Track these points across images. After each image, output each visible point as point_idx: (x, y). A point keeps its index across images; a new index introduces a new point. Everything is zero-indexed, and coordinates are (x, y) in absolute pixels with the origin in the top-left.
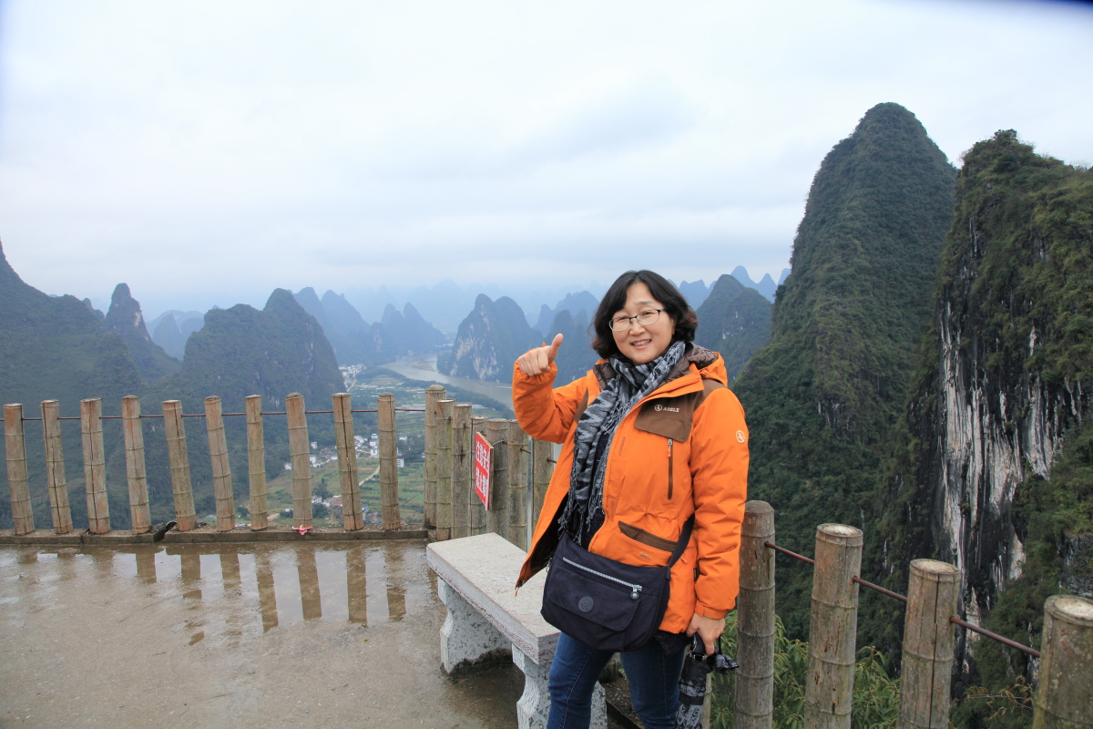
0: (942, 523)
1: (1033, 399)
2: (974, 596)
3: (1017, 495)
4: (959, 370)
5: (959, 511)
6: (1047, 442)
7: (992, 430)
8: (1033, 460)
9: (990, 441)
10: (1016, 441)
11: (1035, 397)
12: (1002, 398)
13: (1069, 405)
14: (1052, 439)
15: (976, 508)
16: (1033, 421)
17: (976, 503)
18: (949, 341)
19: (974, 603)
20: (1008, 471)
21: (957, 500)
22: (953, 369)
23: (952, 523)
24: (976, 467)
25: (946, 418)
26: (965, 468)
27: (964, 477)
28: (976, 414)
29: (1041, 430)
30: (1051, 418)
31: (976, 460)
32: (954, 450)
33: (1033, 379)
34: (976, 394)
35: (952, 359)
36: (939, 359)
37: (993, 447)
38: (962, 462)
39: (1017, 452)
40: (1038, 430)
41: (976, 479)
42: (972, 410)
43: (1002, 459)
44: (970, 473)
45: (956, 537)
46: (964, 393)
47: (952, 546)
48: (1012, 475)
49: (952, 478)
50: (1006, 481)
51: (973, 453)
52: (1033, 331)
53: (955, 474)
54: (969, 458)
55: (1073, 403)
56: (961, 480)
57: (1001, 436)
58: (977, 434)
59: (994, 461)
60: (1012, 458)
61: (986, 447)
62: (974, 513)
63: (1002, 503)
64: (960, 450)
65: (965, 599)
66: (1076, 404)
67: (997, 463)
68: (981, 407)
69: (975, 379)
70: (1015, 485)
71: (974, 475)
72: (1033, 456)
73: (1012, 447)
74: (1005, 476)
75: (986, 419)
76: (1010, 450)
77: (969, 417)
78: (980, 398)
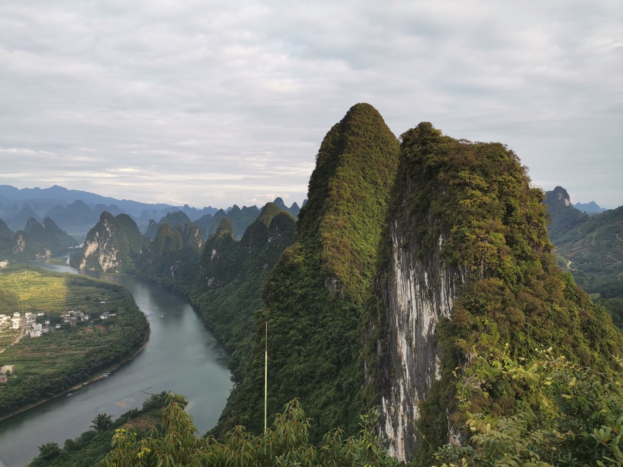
0: (397, 349)
1: (442, 275)
2: (416, 393)
3: (435, 331)
4: (403, 260)
5: (405, 342)
6: (450, 299)
7: (421, 293)
8: (444, 310)
9: (420, 300)
10: (434, 299)
11: (442, 274)
12: (426, 275)
13: (461, 279)
14: (453, 298)
15: (414, 339)
16: (442, 288)
17: (414, 337)
18: (397, 243)
19: (416, 398)
20: (431, 317)
21: (404, 336)
22: (399, 258)
23: (402, 349)
24: (414, 315)
25: (396, 287)
26: (408, 316)
27: (407, 321)
28: (412, 284)
29: (447, 292)
30: (452, 286)
31: (413, 311)
32: (401, 306)
33: (442, 263)
34: (412, 272)
35: (398, 253)
36: (392, 253)
37: (422, 303)
38: (406, 313)
39: (435, 306)
40: (445, 292)
41: (414, 322)
42: (410, 282)
43: (427, 310)
44: (410, 319)
45: (405, 358)
46: (405, 272)
47: (403, 363)
48: (433, 319)
49: (401, 322)
50: (430, 323)
51: (412, 307)
52: (441, 236)
53: (403, 320)
54: (409, 309)
55: (463, 277)
56: (406, 323)
57: (426, 297)
58: (413, 296)
59: (423, 312)
60: (432, 310)
61: (418, 303)
62: (414, 343)
63: (429, 335)
64: (404, 306)
65: (411, 395)
66: (464, 278)
67: (425, 312)
68: (415, 279)
69: (411, 264)
70: (435, 325)
71: (412, 320)
72: (443, 308)
73: (433, 303)
74: (429, 320)
75: (418, 287)
76: (431, 305)
77: (409, 286)
78: (414, 275)
